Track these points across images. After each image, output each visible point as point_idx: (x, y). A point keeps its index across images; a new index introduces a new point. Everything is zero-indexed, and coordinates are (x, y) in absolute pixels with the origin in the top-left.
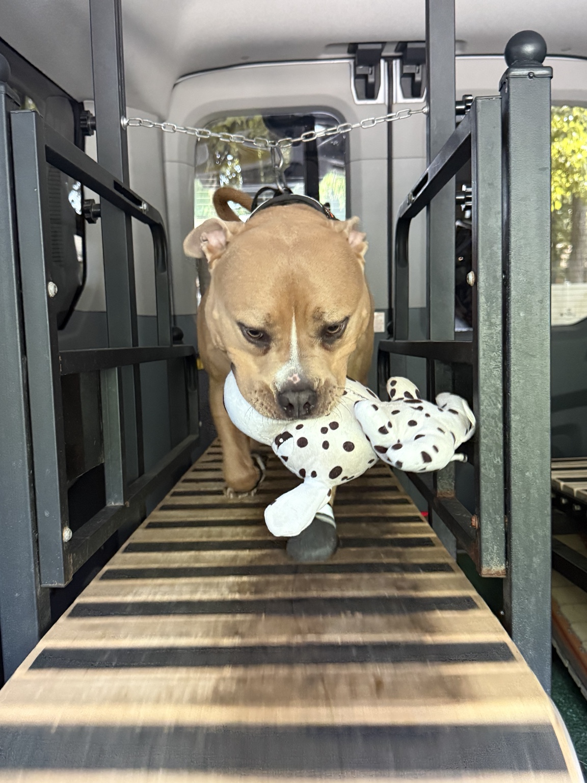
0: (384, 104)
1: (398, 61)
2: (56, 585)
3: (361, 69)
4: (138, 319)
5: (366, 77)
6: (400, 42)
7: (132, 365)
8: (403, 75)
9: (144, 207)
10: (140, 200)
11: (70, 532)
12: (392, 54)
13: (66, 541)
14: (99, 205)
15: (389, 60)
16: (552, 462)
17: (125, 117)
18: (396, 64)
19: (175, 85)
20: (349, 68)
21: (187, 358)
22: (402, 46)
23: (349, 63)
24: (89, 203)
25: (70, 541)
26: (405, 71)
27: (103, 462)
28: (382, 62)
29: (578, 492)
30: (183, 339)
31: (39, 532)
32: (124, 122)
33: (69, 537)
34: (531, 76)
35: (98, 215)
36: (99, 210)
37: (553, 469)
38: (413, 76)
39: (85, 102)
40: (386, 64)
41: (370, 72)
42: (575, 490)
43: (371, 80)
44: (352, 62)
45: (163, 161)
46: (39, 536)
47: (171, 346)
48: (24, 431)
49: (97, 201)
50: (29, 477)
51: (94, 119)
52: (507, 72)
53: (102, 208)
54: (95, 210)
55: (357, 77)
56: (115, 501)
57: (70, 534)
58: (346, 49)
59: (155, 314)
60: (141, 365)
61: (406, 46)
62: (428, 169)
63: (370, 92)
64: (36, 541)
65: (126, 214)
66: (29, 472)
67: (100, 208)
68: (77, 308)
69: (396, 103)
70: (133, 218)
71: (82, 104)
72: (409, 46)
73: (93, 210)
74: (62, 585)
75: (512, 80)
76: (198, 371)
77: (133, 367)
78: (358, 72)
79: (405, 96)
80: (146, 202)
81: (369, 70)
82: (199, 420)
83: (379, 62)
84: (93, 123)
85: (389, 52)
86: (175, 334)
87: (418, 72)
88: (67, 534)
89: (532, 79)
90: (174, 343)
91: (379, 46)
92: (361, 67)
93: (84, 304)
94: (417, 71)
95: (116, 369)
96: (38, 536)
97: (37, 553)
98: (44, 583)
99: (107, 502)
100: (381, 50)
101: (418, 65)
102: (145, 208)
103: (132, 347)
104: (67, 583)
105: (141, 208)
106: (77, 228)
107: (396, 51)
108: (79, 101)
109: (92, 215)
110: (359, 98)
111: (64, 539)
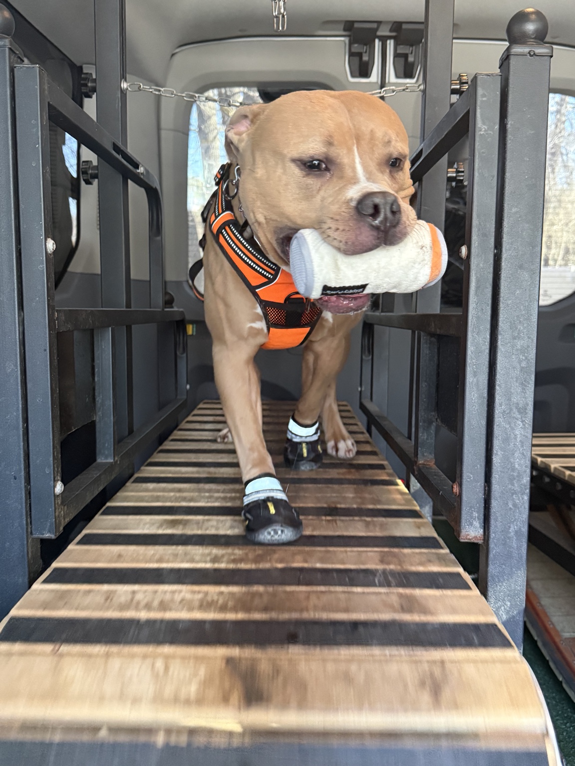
0: (377, 83)
1: (392, 41)
2: (47, 535)
3: (356, 48)
4: (132, 282)
5: (360, 55)
6: (395, 22)
7: (125, 327)
8: (396, 55)
9: (141, 170)
10: (138, 163)
11: (62, 485)
12: (388, 34)
13: (58, 494)
14: (96, 168)
15: (384, 40)
16: (533, 437)
17: (126, 80)
18: (390, 44)
19: (173, 55)
20: (344, 45)
21: (178, 322)
22: (397, 26)
23: (344, 41)
24: (87, 165)
25: (62, 493)
26: (399, 51)
27: (94, 419)
28: (377, 41)
29: (555, 469)
30: (174, 305)
31: (32, 484)
32: (124, 85)
33: (61, 490)
34: (532, 54)
35: (95, 176)
36: (97, 172)
37: (533, 445)
38: (406, 56)
39: (84, 66)
40: (380, 43)
41: (365, 50)
42: (553, 466)
43: (365, 58)
44: (347, 40)
45: (159, 129)
46: (32, 488)
47: (163, 310)
48: (19, 385)
49: (95, 163)
50: (23, 431)
51: (94, 81)
52: (508, 49)
53: (99, 169)
54: (93, 172)
55: (352, 54)
56: (106, 457)
57: (61, 487)
58: (342, 26)
59: (148, 279)
60: (133, 326)
61: (401, 26)
62: (422, 145)
63: (363, 70)
64: (29, 494)
65: (123, 177)
66: (23, 425)
67: (98, 170)
68: (70, 269)
69: (389, 82)
70: (129, 181)
71: (81, 68)
72: (404, 26)
73: (90, 171)
74: (53, 537)
75: (512, 58)
76: (187, 336)
77: (125, 328)
78: (353, 50)
79: (397, 76)
80: (143, 166)
81: (363, 49)
82: (187, 383)
83: (374, 41)
84: (94, 84)
85: (384, 31)
86: (167, 297)
87: (412, 53)
88: (59, 488)
89: (532, 58)
90: (166, 308)
91: (375, 26)
92: (356, 45)
93: (77, 266)
94: (410, 52)
95: (110, 328)
96: (30, 488)
97: (29, 505)
98: (35, 534)
99: (97, 458)
100: (377, 29)
101: (412, 45)
102: (142, 172)
103: (124, 309)
104: (58, 534)
105: (138, 171)
106: (72, 190)
107: (391, 31)
108: (78, 64)
109: (89, 176)
110: (353, 76)
111: (56, 492)
